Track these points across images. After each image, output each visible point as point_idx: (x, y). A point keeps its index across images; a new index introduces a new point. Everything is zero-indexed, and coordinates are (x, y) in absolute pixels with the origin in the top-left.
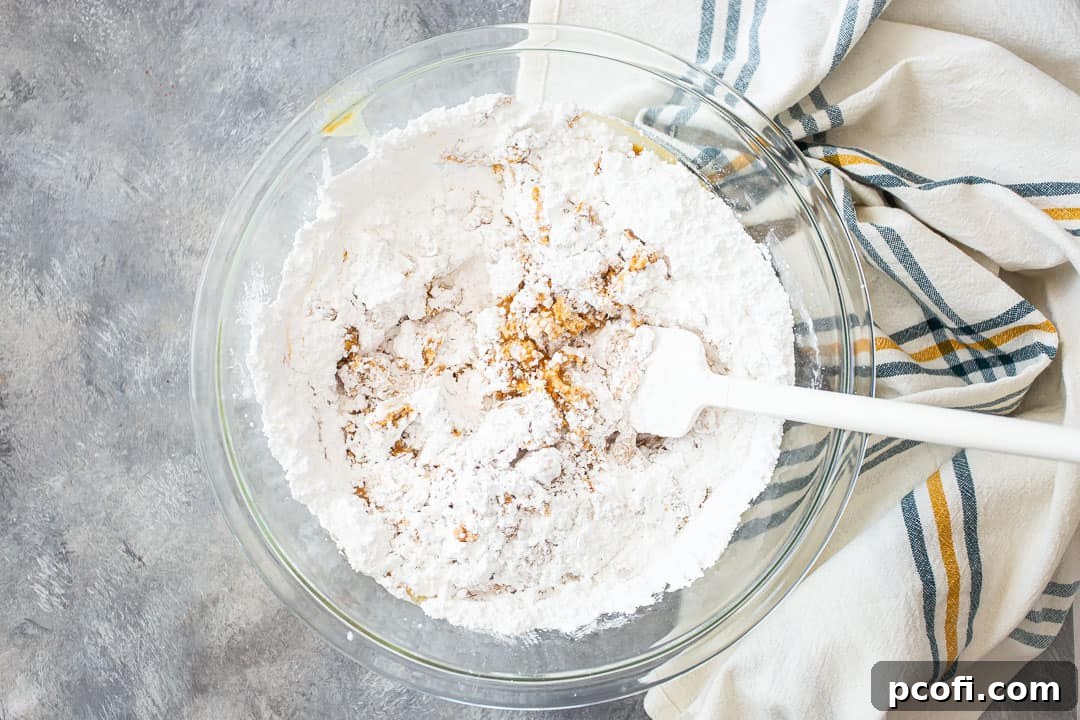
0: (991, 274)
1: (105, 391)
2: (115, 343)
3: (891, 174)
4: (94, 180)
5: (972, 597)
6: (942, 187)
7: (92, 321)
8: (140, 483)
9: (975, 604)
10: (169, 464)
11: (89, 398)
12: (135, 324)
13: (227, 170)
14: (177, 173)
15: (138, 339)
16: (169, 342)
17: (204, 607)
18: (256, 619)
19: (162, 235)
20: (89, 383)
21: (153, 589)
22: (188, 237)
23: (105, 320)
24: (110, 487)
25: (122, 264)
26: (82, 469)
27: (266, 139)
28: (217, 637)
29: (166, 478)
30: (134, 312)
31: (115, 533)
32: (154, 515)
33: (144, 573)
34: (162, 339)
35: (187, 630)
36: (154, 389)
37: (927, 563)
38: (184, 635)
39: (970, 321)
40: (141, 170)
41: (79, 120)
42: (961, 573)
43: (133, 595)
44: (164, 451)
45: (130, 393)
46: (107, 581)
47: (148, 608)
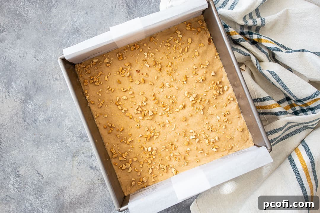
0: (307, 82)
1: (30, 124)
2: (33, 109)
4: (25, 58)
7: (25, 102)
8: (42, 152)
10: (50, 146)
11: (25, 126)
12: (39, 102)
14: (51, 55)
15: (40, 107)
16: (50, 108)
17: (62, 190)
18: (79, 194)
19: (47, 74)
20: (25, 121)
21: (46, 185)
22: (55, 75)
23: (29, 101)
24: (32, 153)
25: (34, 84)
26: (23, 148)
28: (67, 200)
29: (49, 151)
30: (38, 99)
31: (34, 168)
32: (46, 162)
33: (43, 180)
34: (47, 107)
35: (57, 198)
36: (45, 123)
39: (300, 98)
40: (40, 54)
41: (19, 38)
43: (40, 187)
44: (49, 142)
45: (38, 124)
46: (32, 183)
47: (45, 191)
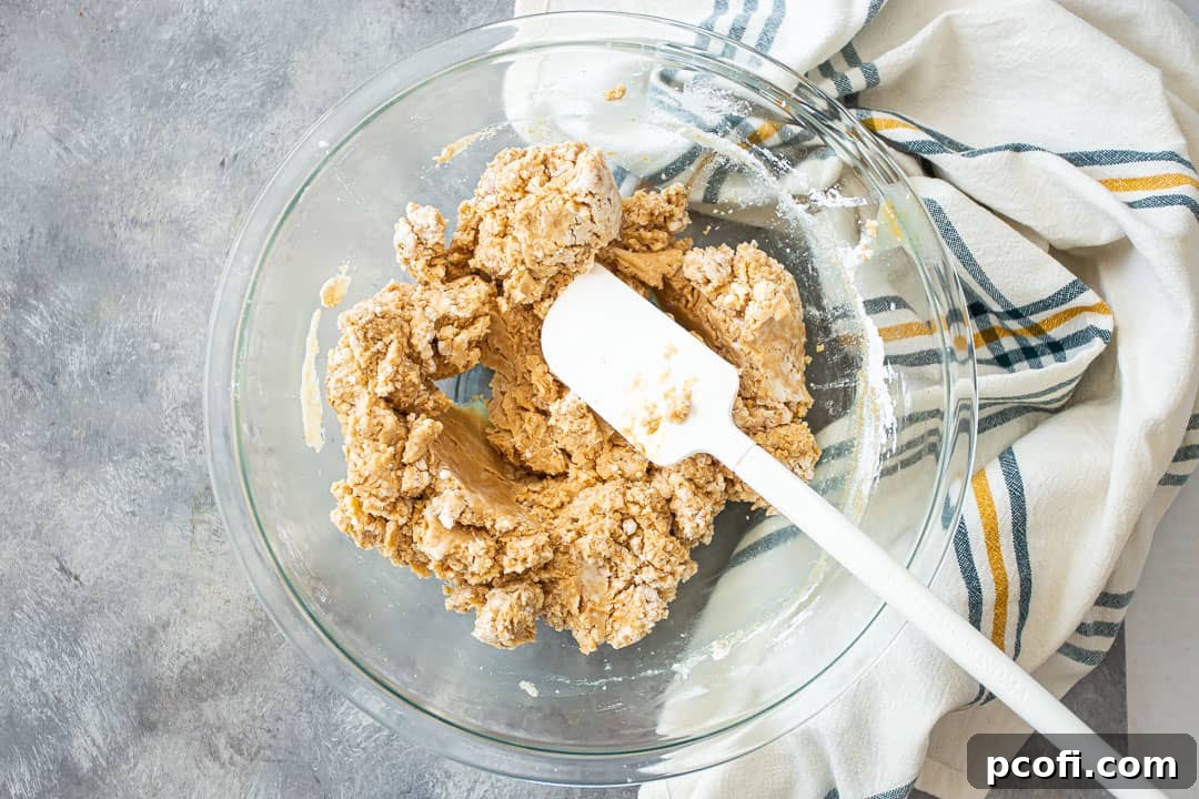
0: (1042, 251)
1: (33, 384)
2: (45, 329)
3: (933, 140)
4: (19, 139)
5: (1020, 606)
6: (989, 154)
7: (17, 302)
8: (77, 489)
9: (1023, 616)
10: (110, 469)
11: (15, 392)
12: (68, 306)
13: (176, 130)
14: (117, 132)
15: (73, 324)
16: (110, 329)
17: (152, 632)
18: (213, 645)
19: (100, 204)
20: (15, 374)
21: (92, 612)
22: (131, 206)
23: (33, 302)
24: (41, 494)
25: (53, 237)
27: (222, 95)
28: (168, 667)
29: (106, 485)
30: (68, 292)
31: (47, 548)
32: (93, 527)
33: (80, 594)
34: (101, 324)
35: (132, 659)
36: (93, 383)
37: (973, 569)
38: (129, 664)
39: (1018, 303)
40: (75, 129)
42: (1010, 580)
43: (68, 619)
44: (105, 453)
45: (63, 386)
46: (37, 604)
47: (86, 634)
